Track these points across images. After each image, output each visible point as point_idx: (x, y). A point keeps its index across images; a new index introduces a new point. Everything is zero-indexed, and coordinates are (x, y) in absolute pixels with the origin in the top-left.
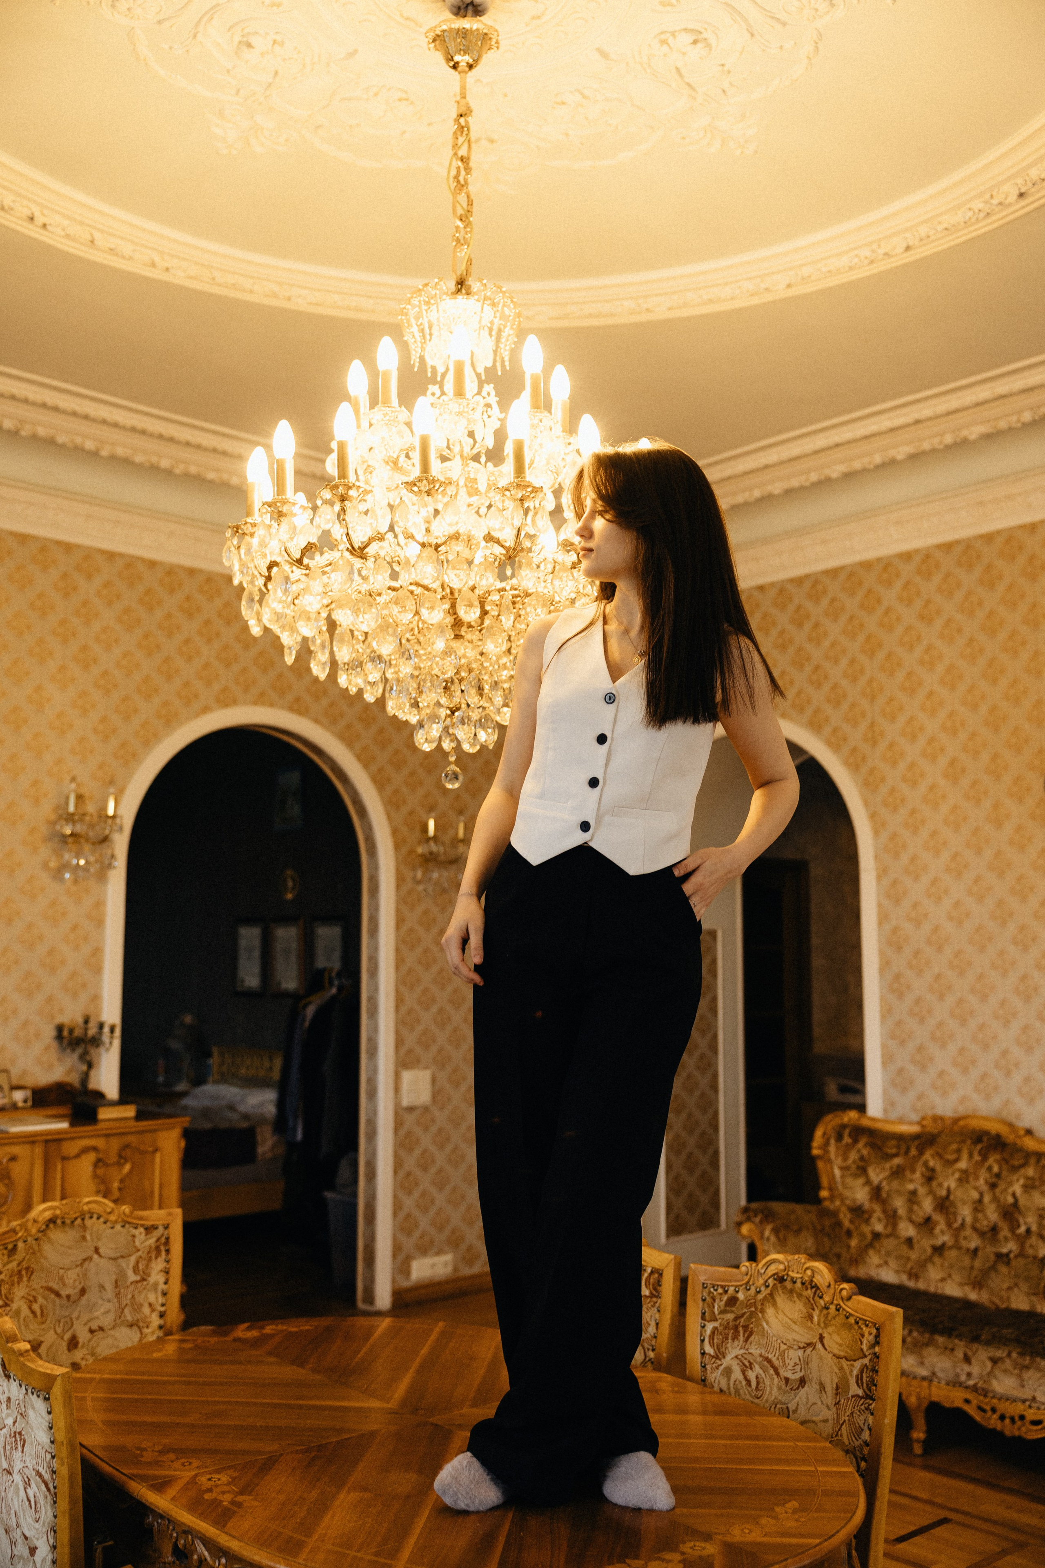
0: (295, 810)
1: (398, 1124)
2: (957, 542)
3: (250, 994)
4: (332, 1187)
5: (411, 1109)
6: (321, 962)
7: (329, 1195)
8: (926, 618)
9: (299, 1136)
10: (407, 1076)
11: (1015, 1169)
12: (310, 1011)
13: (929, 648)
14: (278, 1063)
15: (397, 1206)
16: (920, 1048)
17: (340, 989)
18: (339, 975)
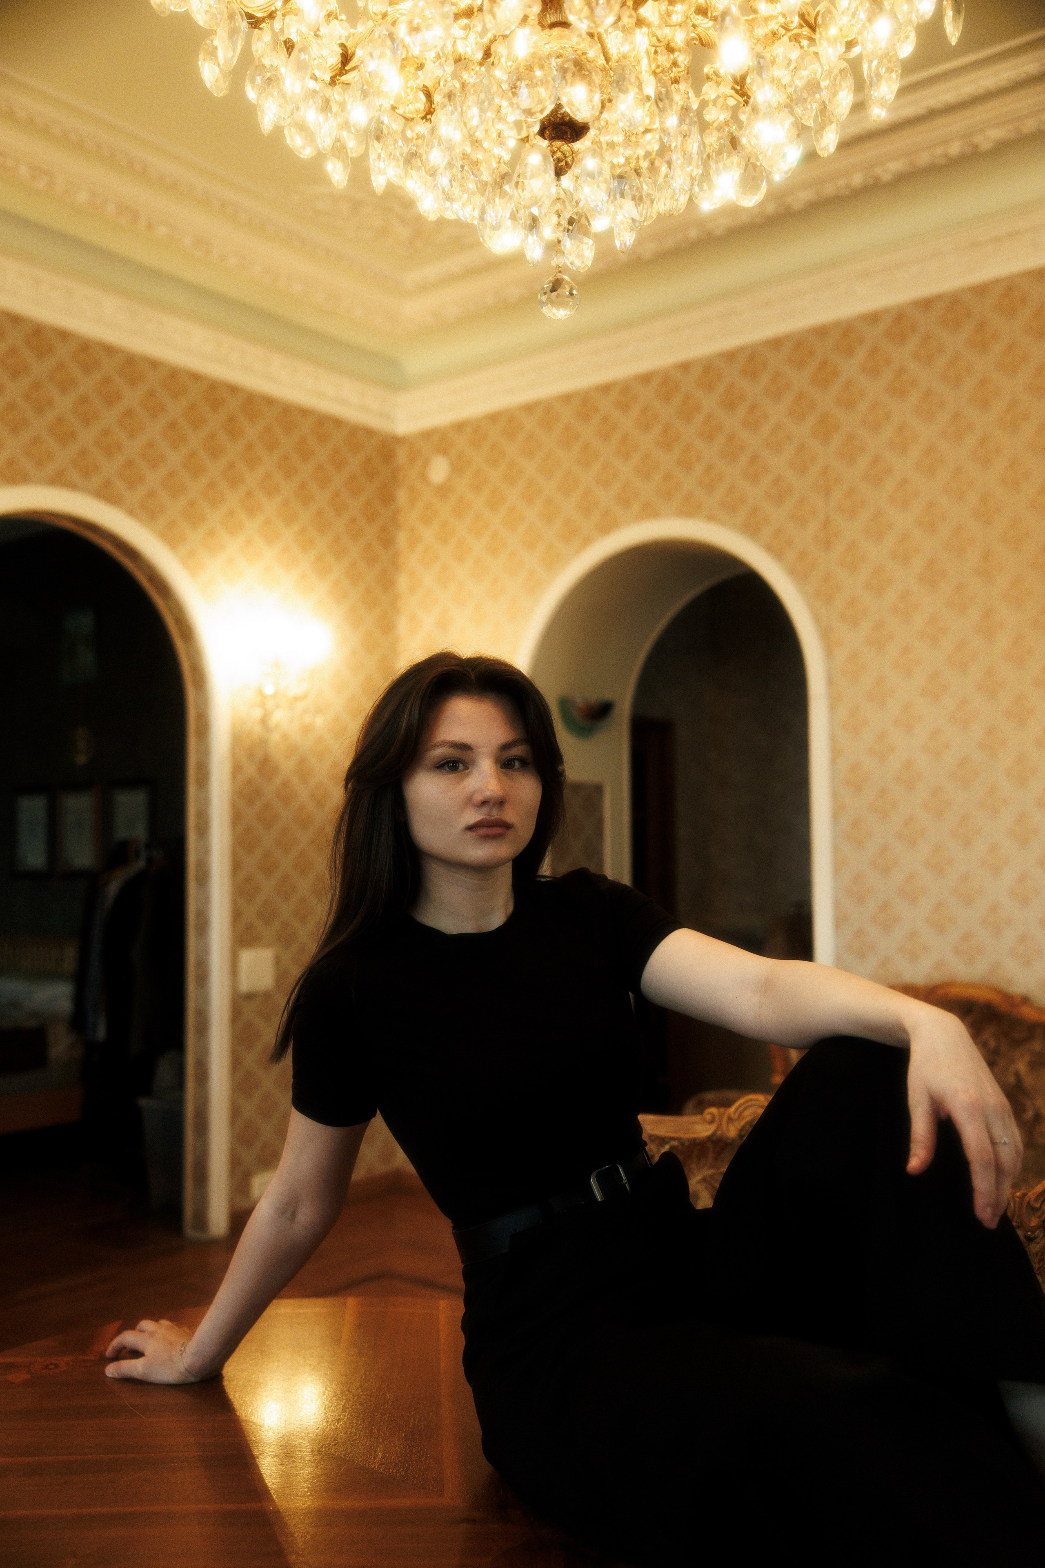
0: (86, 658)
1: (236, 1013)
2: (939, 297)
3: (34, 876)
4: (147, 1091)
5: (250, 996)
6: (122, 833)
7: (144, 1103)
8: (898, 390)
9: (101, 1033)
10: (247, 957)
11: (1017, 1043)
12: (113, 888)
13: (902, 428)
14: (70, 954)
15: (235, 1113)
16: (885, 906)
17: (149, 861)
18: (148, 846)
